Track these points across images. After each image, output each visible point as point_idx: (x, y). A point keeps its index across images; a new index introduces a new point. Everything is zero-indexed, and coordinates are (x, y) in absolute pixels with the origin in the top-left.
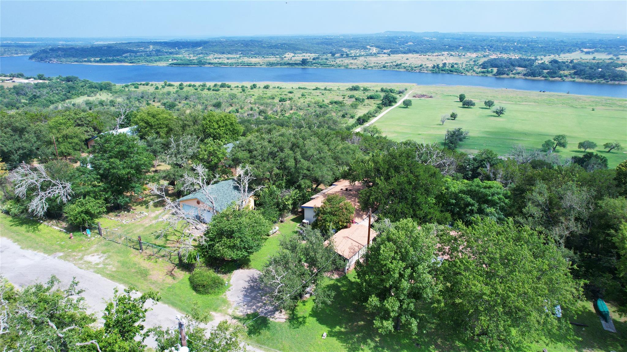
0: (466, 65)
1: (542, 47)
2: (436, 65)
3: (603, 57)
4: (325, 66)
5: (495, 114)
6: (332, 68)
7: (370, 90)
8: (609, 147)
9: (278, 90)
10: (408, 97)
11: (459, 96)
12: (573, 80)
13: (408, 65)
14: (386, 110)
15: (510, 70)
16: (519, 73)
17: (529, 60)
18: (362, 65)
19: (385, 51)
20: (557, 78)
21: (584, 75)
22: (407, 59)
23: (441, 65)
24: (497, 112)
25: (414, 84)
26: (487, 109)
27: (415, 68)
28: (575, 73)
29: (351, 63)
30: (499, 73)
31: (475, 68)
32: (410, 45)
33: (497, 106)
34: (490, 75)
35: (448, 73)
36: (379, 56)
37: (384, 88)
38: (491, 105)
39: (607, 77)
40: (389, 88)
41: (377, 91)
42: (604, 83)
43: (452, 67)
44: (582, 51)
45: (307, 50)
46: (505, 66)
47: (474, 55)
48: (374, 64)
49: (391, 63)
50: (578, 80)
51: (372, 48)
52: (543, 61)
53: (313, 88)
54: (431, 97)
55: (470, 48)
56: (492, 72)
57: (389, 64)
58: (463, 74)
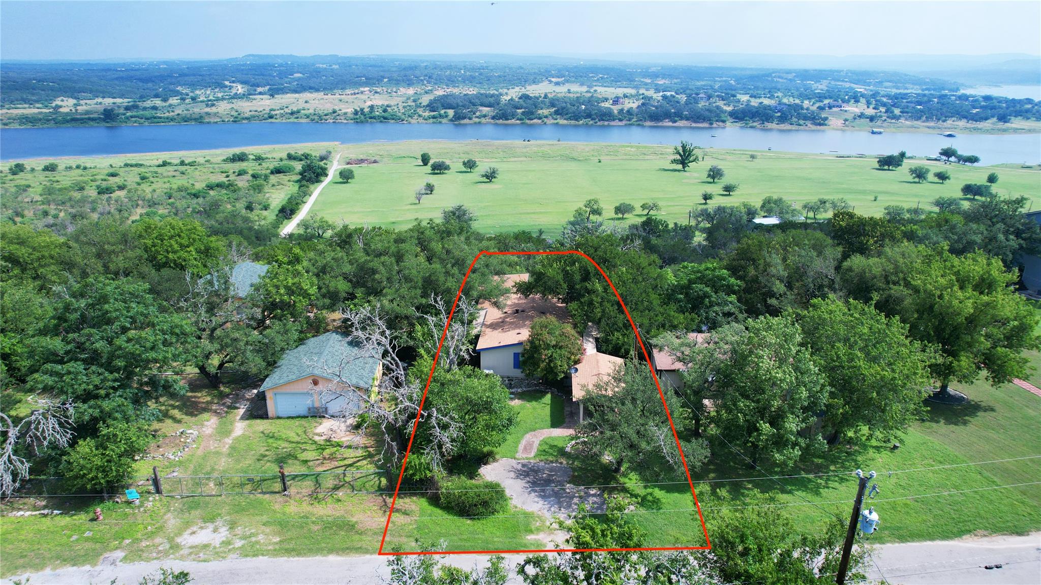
0: (404, 107)
1: (499, 76)
2: (359, 109)
3: (577, 89)
4: (155, 120)
5: (485, 179)
6: (172, 123)
7: (267, 158)
8: (647, 208)
9: (80, 171)
10: (338, 165)
11: (420, 157)
12: (556, 121)
13: (311, 111)
14: (315, 189)
15: (472, 111)
16: (485, 116)
17: (492, 96)
18: (229, 116)
19: (259, 89)
20: (535, 121)
21: (567, 114)
22: (306, 102)
23: (367, 110)
24: (487, 176)
25: (337, 143)
26: (468, 172)
27: (326, 115)
28: (556, 113)
29: (208, 114)
30: (458, 117)
31: (420, 111)
32: (299, 79)
33: (483, 167)
34: (444, 121)
35: (381, 122)
36: (255, 99)
37: (293, 153)
38: (473, 166)
39: (594, 116)
40: (300, 153)
41: (281, 160)
42: (592, 124)
43: (385, 111)
44: (551, 82)
45: (103, 92)
46: (462, 106)
47: (411, 91)
48: (251, 113)
49: (281, 109)
50: (562, 122)
51: (234, 85)
52: (509, 97)
53: (157, 164)
54: (375, 162)
55: (399, 80)
56: (447, 116)
57: (278, 112)
58: (405, 122)
